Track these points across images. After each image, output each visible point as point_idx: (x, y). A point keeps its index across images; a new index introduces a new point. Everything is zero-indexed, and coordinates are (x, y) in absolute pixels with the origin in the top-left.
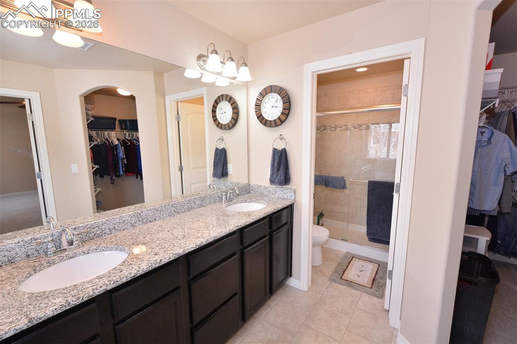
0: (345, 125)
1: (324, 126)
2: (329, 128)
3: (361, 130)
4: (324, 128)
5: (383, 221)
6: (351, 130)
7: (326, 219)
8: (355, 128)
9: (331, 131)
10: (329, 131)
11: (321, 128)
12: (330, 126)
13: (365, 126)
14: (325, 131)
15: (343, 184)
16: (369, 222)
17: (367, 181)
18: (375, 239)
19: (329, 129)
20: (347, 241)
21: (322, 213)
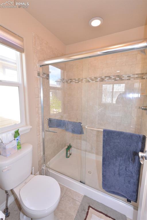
0: (85, 78)
1: (71, 80)
2: (74, 80)
3: (97, 81)
4: (70, 81)
5: (119, 175)
6: (90, 82)
7: (73, 148)
8: (92, 80)
9: (75, 83)
10: (74, 83)
11: (68, 81)
12: (74, 79)
13: (100, 79)
14: (71, 83)
15: (80, 130)
16: (104, 179)
17: (102, 130)
18: (111, 191)
19: (74, 82)
20: (84, 183)
21: (70, 145)
